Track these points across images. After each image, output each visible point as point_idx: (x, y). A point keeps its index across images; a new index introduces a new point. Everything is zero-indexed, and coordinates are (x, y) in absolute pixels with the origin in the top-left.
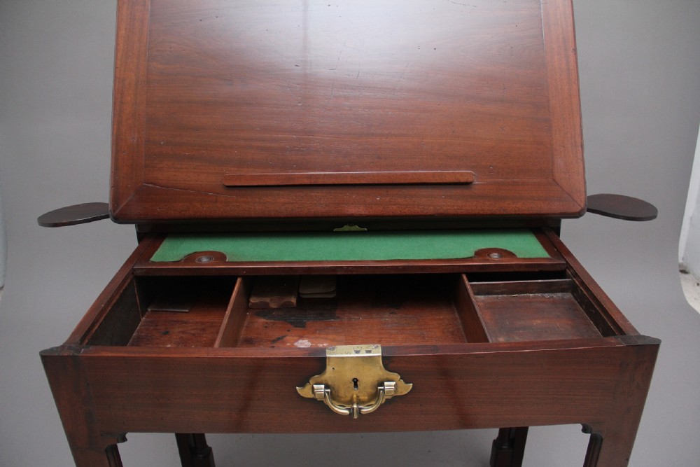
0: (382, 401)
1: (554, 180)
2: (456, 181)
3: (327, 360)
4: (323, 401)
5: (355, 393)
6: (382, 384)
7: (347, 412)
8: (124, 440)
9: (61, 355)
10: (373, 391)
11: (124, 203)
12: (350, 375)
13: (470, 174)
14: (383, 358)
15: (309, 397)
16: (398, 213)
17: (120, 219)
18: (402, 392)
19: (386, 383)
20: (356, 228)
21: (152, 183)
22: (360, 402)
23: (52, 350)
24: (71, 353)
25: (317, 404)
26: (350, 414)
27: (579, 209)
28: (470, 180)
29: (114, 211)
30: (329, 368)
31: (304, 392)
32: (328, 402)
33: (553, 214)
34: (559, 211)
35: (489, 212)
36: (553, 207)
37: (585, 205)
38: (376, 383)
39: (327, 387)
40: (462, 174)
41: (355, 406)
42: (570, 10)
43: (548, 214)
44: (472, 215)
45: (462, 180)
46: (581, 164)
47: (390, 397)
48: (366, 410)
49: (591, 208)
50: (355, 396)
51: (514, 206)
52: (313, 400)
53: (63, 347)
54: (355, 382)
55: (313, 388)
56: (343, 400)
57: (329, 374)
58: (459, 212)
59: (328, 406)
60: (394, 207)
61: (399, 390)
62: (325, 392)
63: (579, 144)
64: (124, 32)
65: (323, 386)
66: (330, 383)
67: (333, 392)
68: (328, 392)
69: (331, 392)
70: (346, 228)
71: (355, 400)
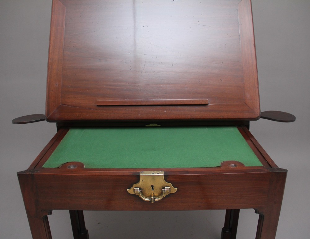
0: (164, 195)
1: (245, 103)
2: (200, 104)
3: (140, 177)
4: (138, 196)
5: (152, 192)
6: (164, 188)
7: (149, 200)
8: (51, 213)
9: (26, 173)
10: (161, 192)
11: (52, 113)
12: (150, 184)
13: (207, 100)
14: (165, 176)
15: (132, 193)
16: (174, 118)
17: (50, 120)
18: (173, 192)
19: (166, 187)
20: (156, 125)
21: (64, 104)
22: (154, 196)
23: (22, 172)
24: (30, 173)
25: (136, 197)
26: (150, 201)
27: (257, 116)
28: (206, 103)
29: (47, 117)
30: (141, 180)
31: (130, 191)
32: (141, 196)
33: (245, 118)
34: (247, 117)
35: (215, 118)
36: (245, 115)
37: (260, 114)
38: (162, 187)
39: (140, 189)
40: (203, 101)
41: (152, 198)
42: (252, 27)
43: (243, 118)
44: (208, 119)
45: (203, 103)
46: (258, 96)
47: (167, 194)
48: (157, 199)
49: (262, 116)
50: (152, 193)
51: (227, 115)
52: (134, 195)
53: (26, 171)
54: (153, 187)
55: (134, 189)
56: (147, 195)
57: (141, 183)
58: (202, 117)
59: (141, 198)
60: (173, 115)
61: (172, 191)
62: (139, 191)
63: (257, 87)
64: (53, 38)
65: (138, 188)
66: (141, 187)
67: (143, 192)
68: (140, 191)
69: (142, 191)
70: (151, 125)
71: (152, 195)
